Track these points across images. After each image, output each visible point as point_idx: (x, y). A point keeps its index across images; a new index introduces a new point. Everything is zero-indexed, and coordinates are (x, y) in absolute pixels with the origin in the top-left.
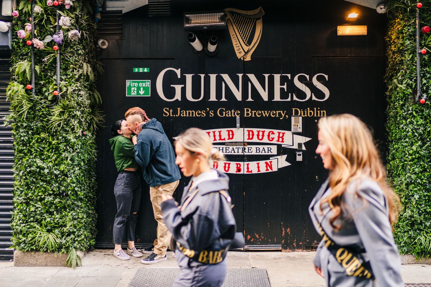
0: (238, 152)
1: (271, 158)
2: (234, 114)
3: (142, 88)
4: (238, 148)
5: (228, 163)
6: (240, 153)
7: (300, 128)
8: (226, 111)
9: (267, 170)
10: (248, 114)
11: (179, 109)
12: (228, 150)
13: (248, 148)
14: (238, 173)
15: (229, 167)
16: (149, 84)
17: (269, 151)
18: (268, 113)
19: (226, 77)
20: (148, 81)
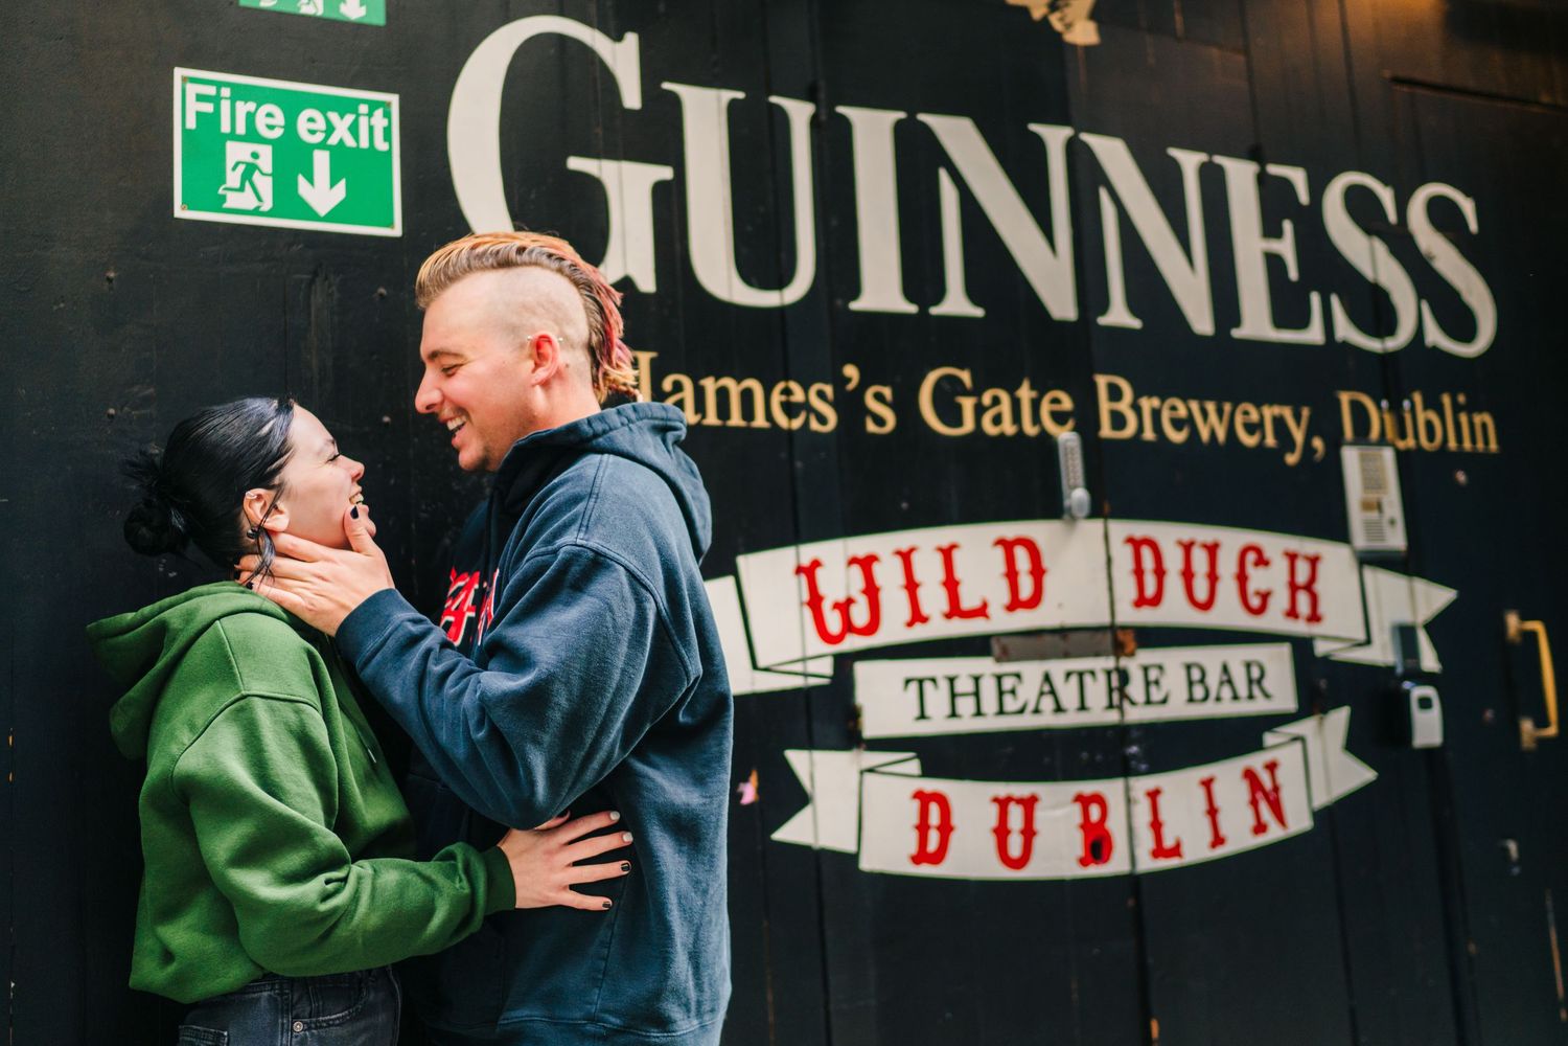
0: (1083, 707)
1: (1269, 739)
2: (1036, 419)
3: (321, 161)
4: (1081, 675)
5: (1020, 801)
6: (1099, 714)
7: (1392, 522)
8: (977, 392)
9: (1260, 828)
10: (1118, 421)
11: (644, 359)
12: (1013, 692)
13: (1146, 669)
15: (1029, 833)
16: (387, 132)
17: (1256, 691)
18: (1220, 412)
19: (958, 136)
20: (373, 105)
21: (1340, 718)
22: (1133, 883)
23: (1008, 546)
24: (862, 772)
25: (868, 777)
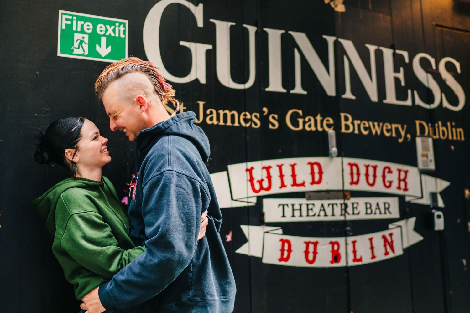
0: (333, 215)
1: (390, 226)
2: (322, 126)
3: (104, 40)
4: (333, 205)
5: (313, 243)
6: (338, 217)
7: (431, 161)
8: (304, 117)
9: (387, 253)
10: (347, 127)
11: (201, 104)
12: (312, 209)
13: (353, 204)
14: (335, 265)
15: (315, 253)
16: (124, 32)
17: (387, 211)
18: (379, 126)
19: (301, 38)
21: (412, 220)
22: (347, 269)
23: (312, 164)
24: (264, 233)
25: (266, 234)
